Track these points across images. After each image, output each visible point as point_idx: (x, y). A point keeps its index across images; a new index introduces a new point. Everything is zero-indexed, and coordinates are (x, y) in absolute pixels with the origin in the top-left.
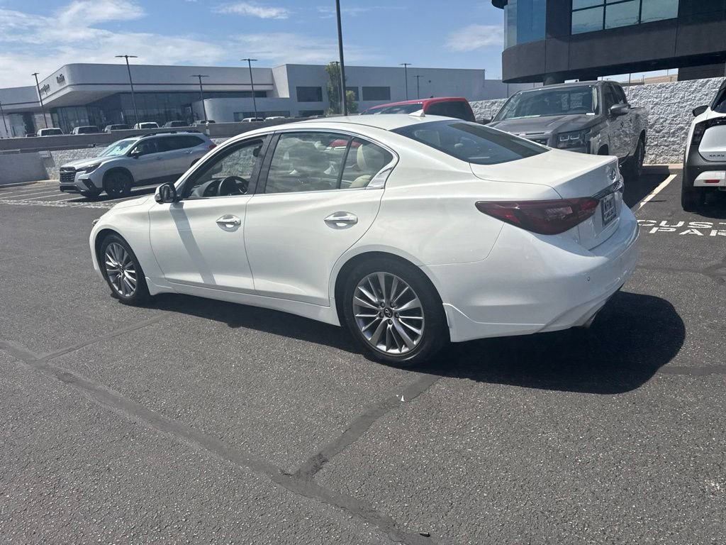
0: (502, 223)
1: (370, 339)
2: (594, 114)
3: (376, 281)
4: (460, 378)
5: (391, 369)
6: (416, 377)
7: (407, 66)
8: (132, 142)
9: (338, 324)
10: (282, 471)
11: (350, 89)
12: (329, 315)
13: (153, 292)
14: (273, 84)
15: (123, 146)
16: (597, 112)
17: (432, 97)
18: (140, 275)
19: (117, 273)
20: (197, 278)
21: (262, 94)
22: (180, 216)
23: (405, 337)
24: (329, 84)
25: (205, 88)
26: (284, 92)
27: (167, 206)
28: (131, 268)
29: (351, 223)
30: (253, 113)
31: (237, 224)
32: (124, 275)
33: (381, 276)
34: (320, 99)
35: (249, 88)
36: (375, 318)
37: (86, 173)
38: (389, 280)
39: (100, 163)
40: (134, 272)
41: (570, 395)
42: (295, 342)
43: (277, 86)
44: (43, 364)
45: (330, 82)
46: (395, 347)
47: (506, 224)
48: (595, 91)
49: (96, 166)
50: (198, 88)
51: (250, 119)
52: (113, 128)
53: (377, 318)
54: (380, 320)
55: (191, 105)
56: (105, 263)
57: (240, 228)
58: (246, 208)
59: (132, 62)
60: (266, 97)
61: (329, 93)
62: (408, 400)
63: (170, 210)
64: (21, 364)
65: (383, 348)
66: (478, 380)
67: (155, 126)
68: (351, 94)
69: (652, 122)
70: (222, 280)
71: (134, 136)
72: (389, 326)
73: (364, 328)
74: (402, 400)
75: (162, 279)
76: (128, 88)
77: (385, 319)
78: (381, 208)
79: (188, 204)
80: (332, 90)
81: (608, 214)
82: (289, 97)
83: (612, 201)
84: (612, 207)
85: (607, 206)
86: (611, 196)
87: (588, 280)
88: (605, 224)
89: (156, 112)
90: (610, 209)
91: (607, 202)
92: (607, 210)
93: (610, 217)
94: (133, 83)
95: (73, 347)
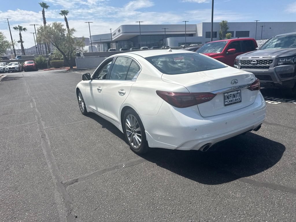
0: (163, 100)
1: (130, 140)
4: (153, 163)
9: (123, 132)
11: (229, 32)
13: (88, 111)
14: (196, 31)
18: (85, 105)
20: (94, 108)
21: (191, 35)
23: (138, 142)
25: (167, 33)
26: (200, 34)
28: (83, 102)
29: (124, 94)
31: (101, 90)
33: (131, 116)
34: (216, 37)
35: (184, 33)
36: (130, 132)
38: (133, 118)
43: (198, 32)
44: (43, 130)
45: (221, 29)
46: (135, 145)
50: (164, 33)
51: (183, 46)
52: (133, 49)
54: (132, 133)
55: (163, 40)
56: (78, 99)
57: (102, 92)
58: (103, 84)
60: (193, 36)
62: (125, 167)
63: (89, 82)
64: (38, 129)
66: (158, 165)
72: (134, 136)
73: (128, 136)
75: (89, 107)
77: (133, 133)
78: (132, 89)
80: (221, 33)
81: (231, 101)
82: (202, 36)
83: (237, 94)
84: (236, 97)
85: (230, 97)
86: (236, 92)
87: (196, 130)
88: (225, 105)
89: (145, 43)
90: (234, 98)
91: (230, 95)
92: (230, 99)
93: (233, 102)
94: (141, 31)
95: (55, 126)
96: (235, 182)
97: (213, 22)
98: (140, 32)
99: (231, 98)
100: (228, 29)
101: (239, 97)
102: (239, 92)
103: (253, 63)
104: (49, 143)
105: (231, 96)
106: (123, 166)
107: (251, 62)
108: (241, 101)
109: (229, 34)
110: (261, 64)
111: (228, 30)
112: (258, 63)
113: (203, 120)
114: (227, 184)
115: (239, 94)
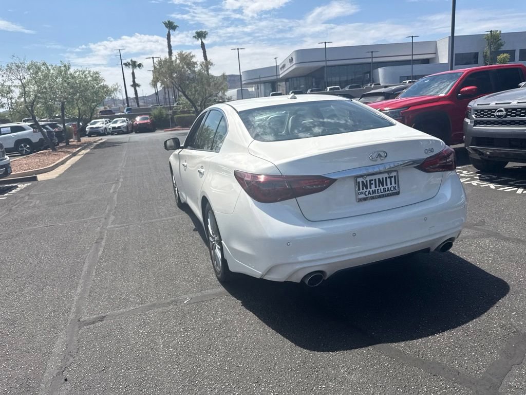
4: (238, 299)
6: (221, 290)
10: (80, 318)
11: (505, 52)
13: (182, 201)
14: (435, 53)
21: (426, 61)
24: (486, 49)
25: (375, 60)
26: (444, 59)
30: (411, 76)
34: (476, 62)
43: (439, 54)
44: (104, 231)
45: (488, 47)
47: (242, 189)
50: (370, 60)
51: (408, 81)
59: (328, 46)
60: (428, 63)
61: (485, 56)
62: (188, 303)
66: (244, 305)
67: (338, 88)
76: (323, 64)
80: (488, 54)
81: (374, 192)
82: (447, 62)
83: (388, 180)
84: (387, 185)
85: (371, 184)
86: (386, 175)
87: (289, 244)
88: (360, 200)
90: (381, 187)
91: (370, 181)
92: (371, 188)
93: (377, 194)
95: (125, 225)
96: (364, 351)
97: (455, 35)
98: (326, 61)
99: (373, 186)
100: (502, 45)
101: (393, 184)
102: (393, 174)
103: (498, 114)
104: (100, 253)
105: (373, 182)
106: (185, 302)
107: (494, 112)
108: (398, 193)
110: (515, 116)
112: (509, 115)
113: (303, 226)
114: (346, 353)
115: (393, 179)
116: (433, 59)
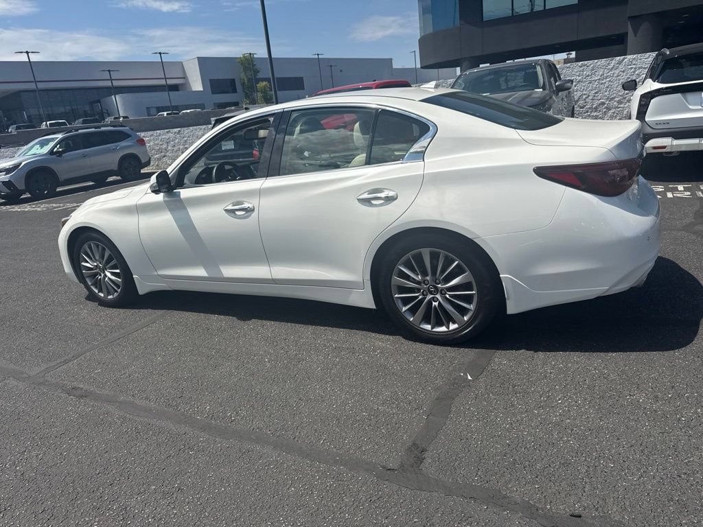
0: (564, 187)
1: (412, 319)
2: (541, 90)
3: (419, 259)
4: (516, 350)
5: (440, 348)
6: (469, 354)
7: (320, 56)
8: (53, 140)
9: (375, 307)
10: (384, 467)
11: (263, 80)
12: (364, 299)
13: (142, 292)
14: (185, 78)
15: (42, 144)
16: (544, 88)
17: (375, 81)
18: (126, 274)
19: (96, 274)
20: (201, 272)
21: (175, 88)
22: (177, 206)
23: (453, 313)
24: (243, 76)
25: (116, 83)
26: (197, 85)
27: (160, 197)
28: (114, 267)
29: (389, 199)
30: (169, 107)
31: (249, 211)
32: (105, 276)
33: (426, 253)
34: (235, 91)
35: (163, 82)
36: (417, 297)
37: (6, 174)
38: (434, 257)
39: (21, 163)
40: (118, 271)
41: (633, 355)
42: (321, 329)
43: (189, 78)
44: (41, 380)
45: (243, 73)
46: (441, 325)
47: (567, 188)
48: (538, 69)
49: (16, 167)
50: (108, 84)
51: (165, 113)
52: (18, 128)
53: (420, 297)
54: (424, 299)
55: (99, 101)
56: (80, 265)
57: (255, 214)
58: (260, 193)
60: (178, 90)
61: (243, 84)
62: (476, 378)
63: (164, 201)
64: (12, 382)
65: (428, 327)
66: (536, 351)
67: (63, 124)
68: (266, 85)
69: (576, 98)
70: (230, 271)
71: (54, 133)
72: (434, 303)
73: (404, 309)
74: (470, 378)
75: (155, 275)
76: (32, 86)
77: (430, 297)
78: (423, 181)
79: (185, 193)
80: (246, 81)
82: (202, 90)
89: (62, 110)
94: (37, 80)
98: (36, 82)
100: (258, 72)
109: (264, 83)
111: (260, 76)
116: (182, 85)
